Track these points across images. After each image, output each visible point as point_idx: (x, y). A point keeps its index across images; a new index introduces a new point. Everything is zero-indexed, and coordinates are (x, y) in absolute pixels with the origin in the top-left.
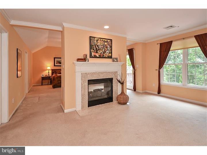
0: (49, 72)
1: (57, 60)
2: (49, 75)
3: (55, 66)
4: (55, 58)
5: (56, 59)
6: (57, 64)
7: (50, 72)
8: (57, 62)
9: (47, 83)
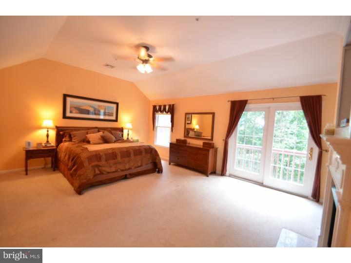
0: (48, 136)
1: (71, 102)
2: (48, 142)
3: (65, 117)
4: (65, 96)
5: (69, 100)
6: (71, 112)
7: (53, 134)
8: (71, 107)
9: (43, 166)
